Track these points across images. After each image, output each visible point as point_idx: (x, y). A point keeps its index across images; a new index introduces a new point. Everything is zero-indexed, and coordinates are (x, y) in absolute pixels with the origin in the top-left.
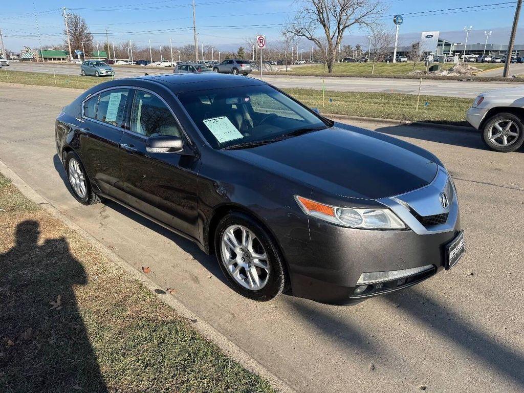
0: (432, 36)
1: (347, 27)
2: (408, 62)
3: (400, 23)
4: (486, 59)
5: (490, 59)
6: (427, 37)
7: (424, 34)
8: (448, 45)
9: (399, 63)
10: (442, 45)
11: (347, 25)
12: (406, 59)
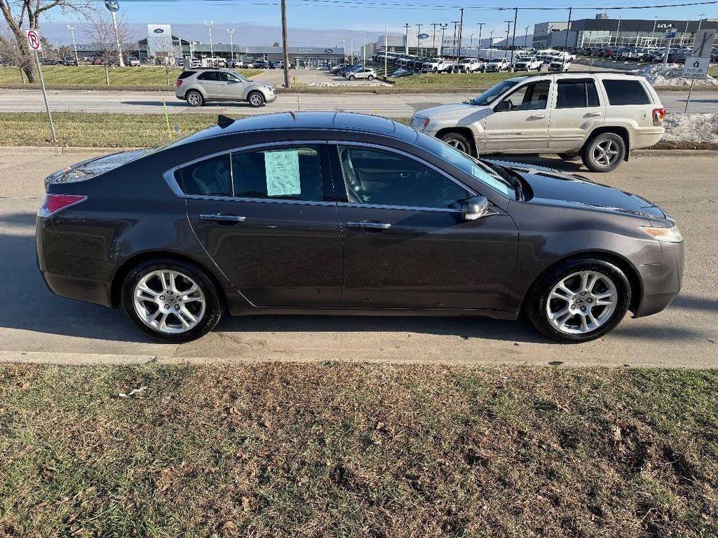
0: (163, 31)
1: (41, 10)
2: (143, 66)
3: (115, 10)
4: (238, 64)
5: (241, 64)
6: (156, 31)
7: (151, 28)
8: (185, 43)
9: (128, 67)
10: (178, 43)
11: (40, 7)
12: (138, 62)
